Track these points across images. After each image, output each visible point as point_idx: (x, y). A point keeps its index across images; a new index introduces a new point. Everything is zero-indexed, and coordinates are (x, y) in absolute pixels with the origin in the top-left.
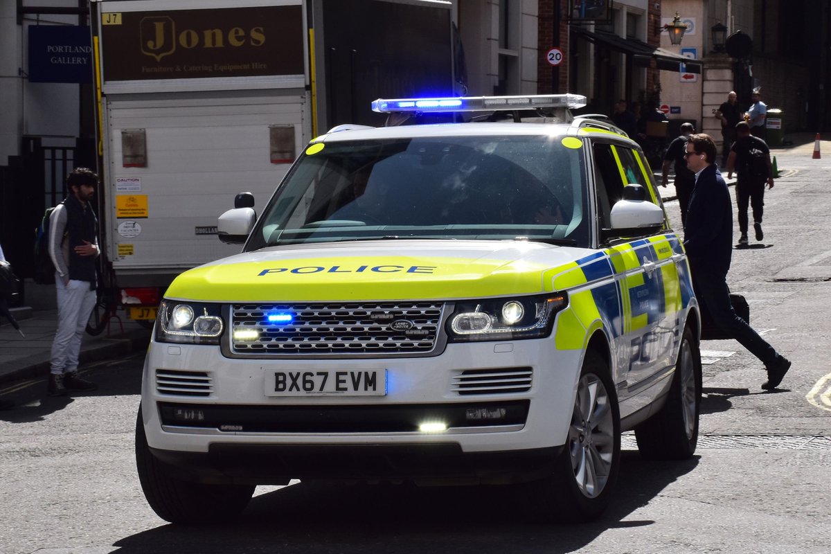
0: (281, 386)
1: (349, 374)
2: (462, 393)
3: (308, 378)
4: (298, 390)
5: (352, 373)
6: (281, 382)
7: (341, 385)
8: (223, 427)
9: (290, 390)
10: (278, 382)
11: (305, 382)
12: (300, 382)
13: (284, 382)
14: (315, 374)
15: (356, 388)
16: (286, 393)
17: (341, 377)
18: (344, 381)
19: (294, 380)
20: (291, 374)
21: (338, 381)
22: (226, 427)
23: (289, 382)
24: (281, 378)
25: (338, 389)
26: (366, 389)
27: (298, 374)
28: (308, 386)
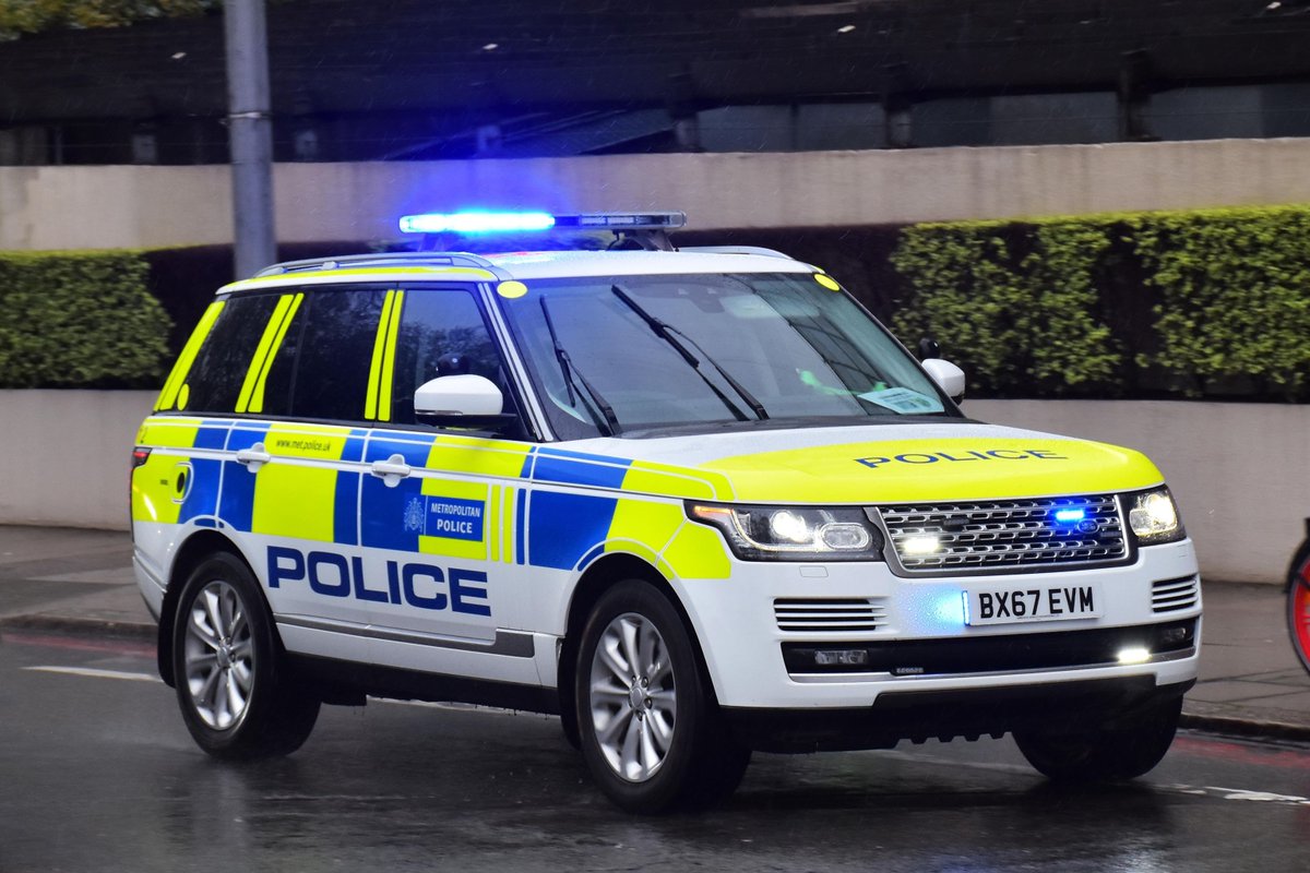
0: (987, 611)
1: (1063, 591)
2: (1157, 610)
3: (1018, 598)
4: (1008, 615)
5: (1066, 590)
6: (987, 606)
7: (1056, 606)
8: (898, 671)
9: (999, 615)
10: (983, 607)
11: (1015, 604)
12: (1009, 604)
13: (990, 605)
14: (1025, 593)
15: (1072, 610)
16: (994, 620)
17: (1055, 596)
18: (1058, 601)
19: (1002, 602)
20: (997, 594)
21: (1052, 602)
22: (903, 670)
23: (996, 605)
24: (986, 601)
25: (1053, 611)
26: (1083, 610)
27: (1006, 594)
28: (1019, 609)
